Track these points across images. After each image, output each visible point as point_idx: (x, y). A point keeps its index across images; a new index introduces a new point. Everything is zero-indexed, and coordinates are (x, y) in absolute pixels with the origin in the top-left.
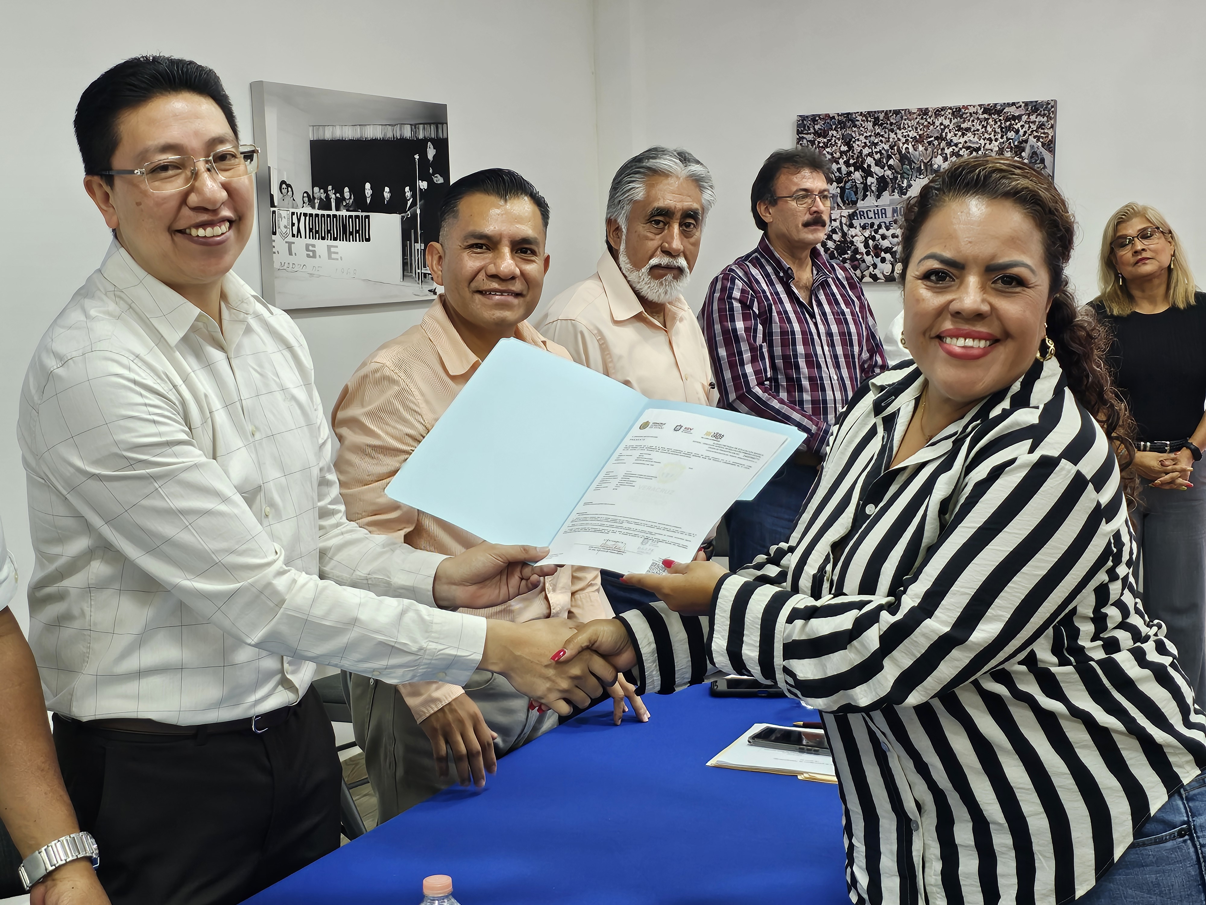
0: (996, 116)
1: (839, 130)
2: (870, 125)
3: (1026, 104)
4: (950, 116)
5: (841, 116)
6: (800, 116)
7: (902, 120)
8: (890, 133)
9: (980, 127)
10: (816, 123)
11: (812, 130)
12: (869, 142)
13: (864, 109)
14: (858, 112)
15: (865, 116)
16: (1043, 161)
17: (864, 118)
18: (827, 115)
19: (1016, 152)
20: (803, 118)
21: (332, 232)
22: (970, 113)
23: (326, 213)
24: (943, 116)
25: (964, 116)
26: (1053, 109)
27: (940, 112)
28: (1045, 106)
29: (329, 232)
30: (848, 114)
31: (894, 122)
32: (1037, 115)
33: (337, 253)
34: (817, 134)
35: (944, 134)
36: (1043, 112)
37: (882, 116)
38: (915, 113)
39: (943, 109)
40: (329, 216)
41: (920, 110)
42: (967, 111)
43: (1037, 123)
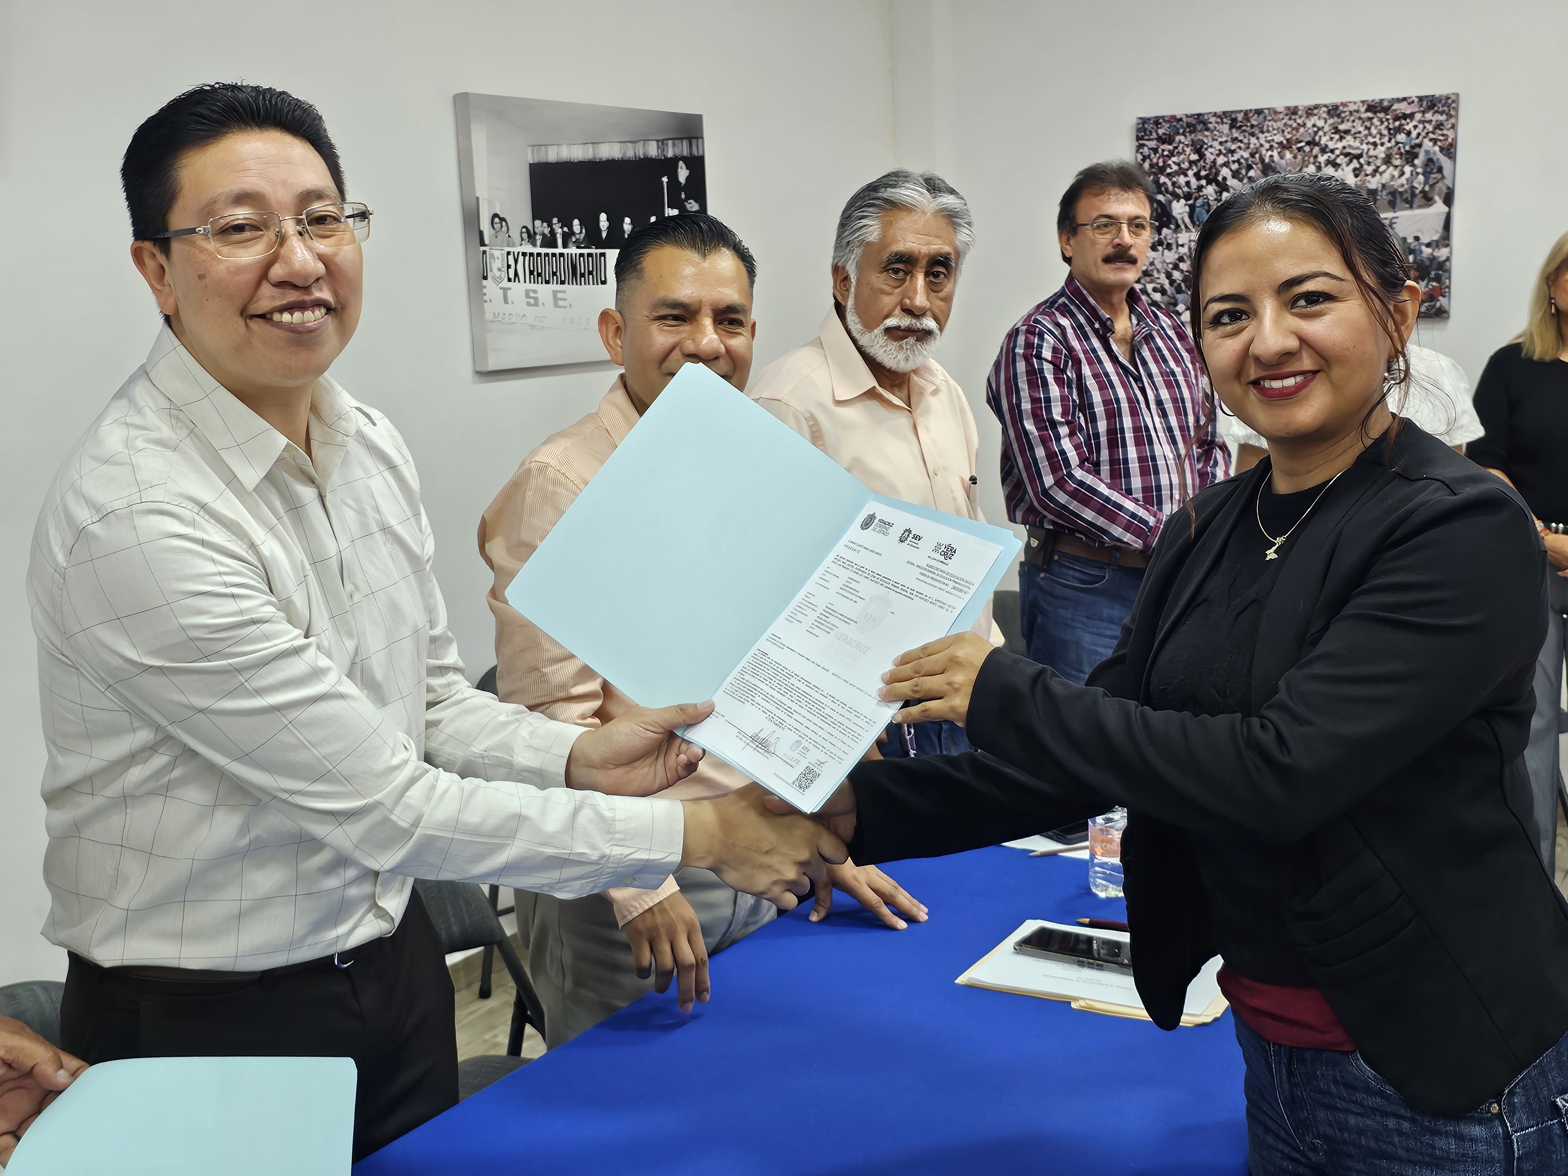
0: (1381, 115)
1: (1188, 134)
2: (1225, 128)
3: (1421, 99)
4: (1325, 115)
5: (1190, 117)
6: (1140, 118)
7: (1265, 121)
8: (1251, 137)
9: (1361, 129)
10: (1159, 126)
11: (1154, 135)
12: (1225, 149)
13: (1219, 109)
14: (1211, 113)
15: (1219, 117)
16: (1440, 170)
17: (1219, 120)
18: (1173, 117)
19: (1407, 159)
20: (1144, 121)
21: (558, 274)
22: (1351, 112)
23: (550, 251)
24: (1316, 115)
25: (1343, 115)
26: (1454, 105)
27: (1312, 110)
28: (1443, 101)
29: (554, 274)
30: (1199, 115)
31: (1255, 123)
32: (1434, 113)
33: (565, 299)
34: (1162, 140)
35: (1317, 138)
36: (1441, 109)
37: (1240, 117)
38: (1280, 113)
39: (1316, 107)
40: (554, 255)
41: (1288, 108)
42: (1346, 109)
43: (1433, 123)
